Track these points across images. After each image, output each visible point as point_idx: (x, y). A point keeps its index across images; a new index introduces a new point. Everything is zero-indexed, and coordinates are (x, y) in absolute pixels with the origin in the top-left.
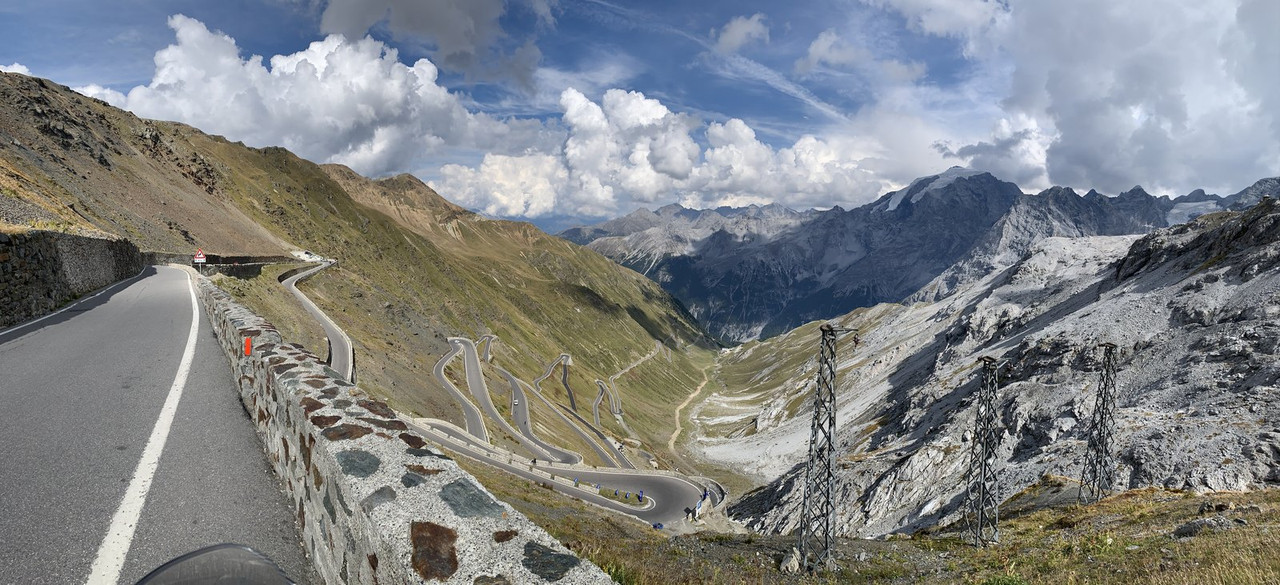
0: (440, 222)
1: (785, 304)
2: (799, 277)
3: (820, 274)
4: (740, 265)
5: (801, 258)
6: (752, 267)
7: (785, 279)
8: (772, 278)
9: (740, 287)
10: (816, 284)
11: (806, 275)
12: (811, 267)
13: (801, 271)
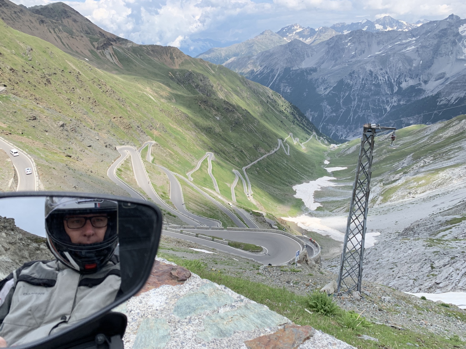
0: (98, 49)
1: (388, 109)
2: (404, 85)
3: (426, 82)
4: (351, 75)
5: (408, 68)
6: (361, 77)
7: (391, 86)
8: (378, 85)
9: (349, 94)
10: (421, 91)
11: (411, 82)
12: (417, 75)
13: (407, 79)
